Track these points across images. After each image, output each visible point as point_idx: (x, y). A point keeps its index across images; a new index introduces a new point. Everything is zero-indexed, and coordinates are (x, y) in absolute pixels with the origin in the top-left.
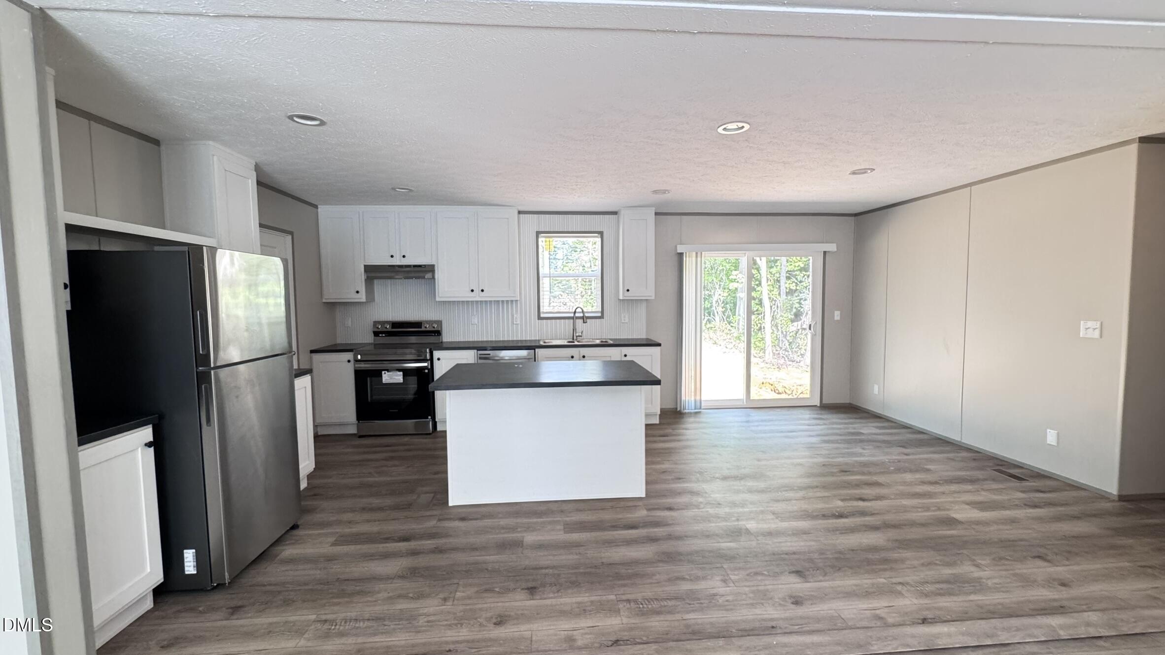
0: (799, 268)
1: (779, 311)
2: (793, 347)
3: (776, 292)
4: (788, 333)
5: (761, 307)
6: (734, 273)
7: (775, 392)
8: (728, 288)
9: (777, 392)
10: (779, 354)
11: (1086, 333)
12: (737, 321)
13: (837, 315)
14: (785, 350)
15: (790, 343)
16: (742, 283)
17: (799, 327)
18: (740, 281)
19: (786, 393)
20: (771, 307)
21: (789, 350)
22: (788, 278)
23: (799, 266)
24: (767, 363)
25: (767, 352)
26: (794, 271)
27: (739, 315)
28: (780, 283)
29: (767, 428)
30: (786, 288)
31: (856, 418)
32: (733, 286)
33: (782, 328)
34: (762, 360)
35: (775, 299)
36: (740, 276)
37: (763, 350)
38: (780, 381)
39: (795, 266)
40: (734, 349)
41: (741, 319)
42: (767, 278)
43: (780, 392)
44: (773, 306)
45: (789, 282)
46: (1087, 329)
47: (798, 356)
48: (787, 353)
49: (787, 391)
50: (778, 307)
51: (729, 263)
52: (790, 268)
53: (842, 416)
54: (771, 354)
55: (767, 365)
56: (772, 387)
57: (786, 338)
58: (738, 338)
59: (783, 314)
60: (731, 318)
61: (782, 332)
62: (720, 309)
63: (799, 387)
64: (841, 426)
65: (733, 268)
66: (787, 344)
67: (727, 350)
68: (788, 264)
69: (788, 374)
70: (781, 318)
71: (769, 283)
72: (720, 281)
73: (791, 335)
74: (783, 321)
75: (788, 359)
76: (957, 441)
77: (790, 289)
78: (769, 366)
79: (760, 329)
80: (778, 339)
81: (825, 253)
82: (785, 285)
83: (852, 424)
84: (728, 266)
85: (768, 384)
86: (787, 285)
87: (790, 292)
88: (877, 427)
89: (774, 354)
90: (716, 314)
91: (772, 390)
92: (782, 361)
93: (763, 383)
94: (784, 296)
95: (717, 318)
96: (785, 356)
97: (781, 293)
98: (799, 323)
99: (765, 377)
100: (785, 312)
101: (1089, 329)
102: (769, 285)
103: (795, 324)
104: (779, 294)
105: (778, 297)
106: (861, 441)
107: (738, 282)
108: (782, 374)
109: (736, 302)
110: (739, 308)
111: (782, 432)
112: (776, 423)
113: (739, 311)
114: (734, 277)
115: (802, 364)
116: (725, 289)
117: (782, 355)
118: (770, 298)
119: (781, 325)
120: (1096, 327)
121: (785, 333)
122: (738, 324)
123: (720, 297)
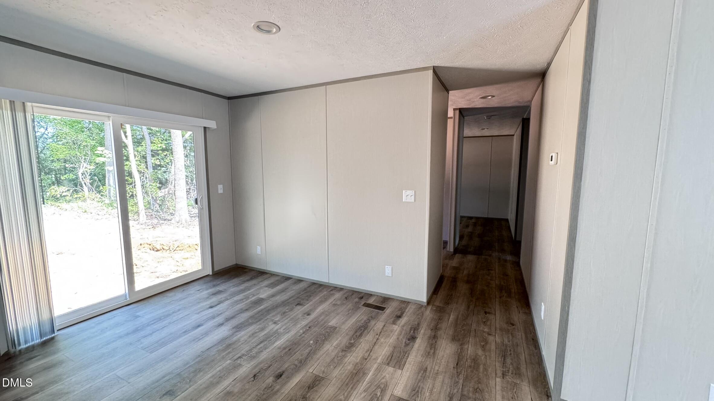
0: (161, 148)
1: (148, 181)
2: (163, 208)
3: (143, 166)
4: (158, 198)
5: (131, 178)
6: (100, 148)
7: (153, 250)
8: (95, 162)
9: (156, 250)
10: (152, 215)
11: (407, 199)
12: (107, 190)
13: (220, 189)
14: (157, 211)
15: (160, 206)
16: (109, 157)
17: (166, 193)
18: (107, 156)
19: (164, 249)
20: (140, 178)
21: (160, 211)
22: (153, 156)
23: (161, 147)
24: (142, 224)
25: (141, 215)
26: (158, 151)
27: (110, 185)
28: (146, 159)
29: (164, 333)
30: (153, 164)
31: (248, 280)
32: (100, 160)
33: (152, 194)
34: (137, 222)
35: (143, 171)
36: (106, 151)
37: (137, 213)
38: (157, 239)
39: (158, 147)
40: (107, 216)
41: (112, 189)
42: (134, 154)
43: (159, 248)
44: (142, 178)
45: (154, 158)
46: (407, 196)
47: (169, 215)
48: (158, 214)
49: (165, 247)
50: (146, 178)
51: (93, 140)
52: (155, 148)
53: (236, 281)
54: (145, 216)
55: (142, 226)
56: (151, 247)
57: (156, 202)
58: (111, 205)
59: (152, 184)
60: (101, 188)
61: (153, 198)
62: (88, 181)
63: (175, 243)
64: (241, 296)
65: (98, 144)
66: (158, 206)
67: (99, 217)
68: (152, 145)
69: (162, 231)
70: (150, 186)
71: (137, 159)
72: (85, 155)
73: (160, 199)
74: (152, 189)
75: (160, 218)
76: (326, 283)
77: (156, 164)
78: (145, 227)
79: (132, 195)
80: (149, 203)
81: (205, 128)
82: (151, 161)
83: (248, 289)
84: (93, 143)
85: (146, 246)
86: (153, 161)
87: (156, 167)
88: (269, 286)
89: (147, 215)
90: (84, 185)
91: (150, 249)
92: (155, 221)
93: (141, 245)
94: (151, 170)
95: (85, 189)
96: (157, 217)
97: (149, 167)
98: (167, 190)
99: (141, 237)
100: (153, 182)
101: (408, 196)
102: (136, 161)
103: (163, 191)
104: (147, 168)
105: (146, 170)
106: (268, 311)
107: (105, 157)
108: (158, 232)
109: (105, 174)
110: (109, 179)
111: (186, 332)
112: (175, 318)
113: (109, 182)
114: (101, 152)
115: (173, 221)
116: (91, 162)
117: (155, 216)
118: (138, 171)
119: (151, 192)
120: (412, 194)
121: (155, 198)
122: (109, 193)
123: (86, 169)
